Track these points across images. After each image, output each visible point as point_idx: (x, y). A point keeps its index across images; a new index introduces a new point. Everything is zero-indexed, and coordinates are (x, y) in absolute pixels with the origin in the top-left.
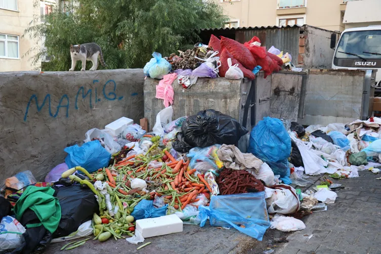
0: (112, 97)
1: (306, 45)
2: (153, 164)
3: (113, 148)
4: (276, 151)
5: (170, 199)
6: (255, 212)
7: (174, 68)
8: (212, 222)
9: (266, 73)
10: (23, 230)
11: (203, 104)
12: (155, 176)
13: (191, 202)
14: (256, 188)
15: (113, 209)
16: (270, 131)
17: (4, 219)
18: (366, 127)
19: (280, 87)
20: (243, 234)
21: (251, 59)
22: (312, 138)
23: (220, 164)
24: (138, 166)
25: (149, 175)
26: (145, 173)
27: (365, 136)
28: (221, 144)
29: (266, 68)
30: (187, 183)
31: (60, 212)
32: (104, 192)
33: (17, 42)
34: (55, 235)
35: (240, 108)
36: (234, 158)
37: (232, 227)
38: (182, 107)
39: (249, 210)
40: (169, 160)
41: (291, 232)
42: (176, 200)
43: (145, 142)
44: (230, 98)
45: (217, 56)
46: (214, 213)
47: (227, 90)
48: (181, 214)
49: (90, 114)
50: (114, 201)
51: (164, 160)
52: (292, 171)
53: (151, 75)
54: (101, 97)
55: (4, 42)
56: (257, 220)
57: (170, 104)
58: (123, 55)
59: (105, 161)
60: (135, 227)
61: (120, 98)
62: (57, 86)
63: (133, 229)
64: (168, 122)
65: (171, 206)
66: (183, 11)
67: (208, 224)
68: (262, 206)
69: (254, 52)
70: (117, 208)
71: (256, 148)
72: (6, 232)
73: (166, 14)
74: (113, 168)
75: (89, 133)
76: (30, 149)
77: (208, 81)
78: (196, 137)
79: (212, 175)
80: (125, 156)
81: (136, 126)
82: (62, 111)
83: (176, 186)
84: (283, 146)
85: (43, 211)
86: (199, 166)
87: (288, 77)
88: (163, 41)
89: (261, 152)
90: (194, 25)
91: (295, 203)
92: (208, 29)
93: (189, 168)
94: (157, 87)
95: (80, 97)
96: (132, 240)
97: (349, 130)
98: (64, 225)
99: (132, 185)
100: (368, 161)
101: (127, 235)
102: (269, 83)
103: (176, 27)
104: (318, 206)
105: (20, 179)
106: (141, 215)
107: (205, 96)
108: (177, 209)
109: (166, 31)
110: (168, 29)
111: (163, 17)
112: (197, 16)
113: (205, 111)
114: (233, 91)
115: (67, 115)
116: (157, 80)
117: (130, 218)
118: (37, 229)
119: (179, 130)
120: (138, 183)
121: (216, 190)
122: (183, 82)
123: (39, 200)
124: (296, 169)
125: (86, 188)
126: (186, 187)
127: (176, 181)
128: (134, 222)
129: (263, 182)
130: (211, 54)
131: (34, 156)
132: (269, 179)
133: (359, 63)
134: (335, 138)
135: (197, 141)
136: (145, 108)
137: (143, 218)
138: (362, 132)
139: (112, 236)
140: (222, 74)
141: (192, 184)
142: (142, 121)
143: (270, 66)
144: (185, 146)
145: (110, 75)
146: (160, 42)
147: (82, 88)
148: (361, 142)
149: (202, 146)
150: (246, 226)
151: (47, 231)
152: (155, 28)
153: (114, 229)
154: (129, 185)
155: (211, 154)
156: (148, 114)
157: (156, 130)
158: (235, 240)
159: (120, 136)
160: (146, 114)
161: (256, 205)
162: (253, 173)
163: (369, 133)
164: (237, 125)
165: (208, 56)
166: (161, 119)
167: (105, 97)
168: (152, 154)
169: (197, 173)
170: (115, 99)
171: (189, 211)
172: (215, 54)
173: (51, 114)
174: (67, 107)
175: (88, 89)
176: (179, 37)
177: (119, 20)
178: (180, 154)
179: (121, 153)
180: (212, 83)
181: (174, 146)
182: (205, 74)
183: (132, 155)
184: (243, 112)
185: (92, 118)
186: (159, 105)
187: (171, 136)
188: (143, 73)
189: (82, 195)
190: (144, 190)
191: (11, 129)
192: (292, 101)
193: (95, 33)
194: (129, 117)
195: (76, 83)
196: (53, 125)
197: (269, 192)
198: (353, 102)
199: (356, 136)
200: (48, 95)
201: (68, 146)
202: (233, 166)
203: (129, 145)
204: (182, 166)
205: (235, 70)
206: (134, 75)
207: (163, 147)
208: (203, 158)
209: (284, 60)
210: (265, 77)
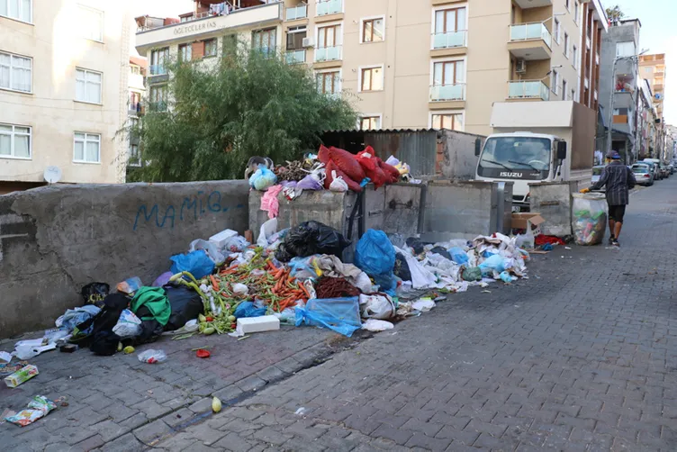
0: (217, 208)
1: (445, 152)
2: (255, 272)
3: (218, 259)
4: (379, 263)
5: (270, 302)
6: (349, 315)
7: (279, 180)
8: (308, 322)
9: (375, 186)
10: (140, 322)
11: (307, 216)
12: (256, 283)
13: (289, 305)
14: (351, 293)
15: (217, 310)
16: (374, 243)
17: (124, 312)
18: (487, 243)
19: (396, 199)
20: (335, 331)
21: (359, 170)
22: (429, 254)
23: (319, 273)
24: (241, 275)
25: (250, 282)
26: (247, 281)
27: (485, 251)
28: (321, 254)
29: (375, 180)
30: (287, 289)
31: (169, 309)
32: (209, 295)
33: (98, 143)
34: (167, 328)
35: (344, 220)
36: (334, 268)
37: (325, 327)
38: (287, 218)
39: (342, 312)
40: (271, 269)
41: (380, 331)
42: (275, 303)
43: (249, 252)
44: (334, 210)
45: (323, 167)
46: (310, 314)
47: (331, 202)
48: (279, 315)
49: (194, 225)
50: (218, 303)
51: (266, 269)
52: (399, 284)
53: (256, 186)
54: (206, 209)
55: (82, 142)
56: (350, 321)
57: (274, 216)
58: (230, 162)
59: (209, 269)
60: (236, 325)
61: (225, 210)
62: (164, 197)
63: (235, 327)
64: (273, 233)
65: (270, 308)
66: (301, 111)
67: (303, 325)
68: (355, 309)
69: (362, 164)
70: (220, 309)
71: (360, 260)
72: (126, 321)
73: (280, 114)
74: (217, 275)
75: (193, 244)
76: (138, 257)
77: (312, 193)
78: (297, 247)
79: (310, 282)
80: (228, 266)
81: (241, 238)
82: (168, 221)
83: (276, 292)
84: (386, 258)
85: (156, 307)
86: (299, 275)
87: (405, 189)
88: (277, 145)
89: (365, 264)
90: (315, 126)
91: (389, 309)
92: (332, 131)
93: (290, 276)
94: (262, 199)
95: (185, 209)
96: (234, 334)
97: (471, 246)
98: (174, 320)
99: (234, 290)
100: (483, 277)
101: (229, 331)
102: (383, 196)
103: (292, 129)
104: (412, 313)
105: (130, 285)
106: (242, 315)
107: (310, 208)
108: (276, 311)
109: (279, 135)
110: (282, 131)
111: (277, 117)
112: (319, 116)
113: (308, 223)
114: (337, 203)
115: (173, 226)
116: (263, 191)
117: (232, 317)
118: (151, 321)
119: (283, 241)
120: (240, 287)
121: (313, 295)
122: (288, 193)
123: (152, 297)
124: (403, 282)
125: (192, 290)
126: (286, 292)
127: (276, 287)
128: (235, 321)
129: (359, 289)
130: (317, 166)
131: (141, 264)
132: (366, 287)
133: (505, 174)
134: (453, 254)
135: (298, 251)
136: (250, 220)
137: (244, 317)
138: (483, 248)
139: (215, 331)
140: (326, 186)
141: (291, 290)
142: (247, 233)
143: (381, 177)
144: (286, 255)
145: (215, 186)
146: (273, 146)
147: (187, 199)
148: (481, 259)
149: (303, 255)
150: (338, 325)
151: (159, 324)
152: (268, 130)
153: (217, 326)
154: (231, 290)
155: (311, 263)
156: (252, 226)
157: (260, 242)
158: (325, 335)
159: (225, 247)
160: (251, 226)
161: (349, 309)
162: (350, 281)
163: (490, 249)
164: (340, 236)
165: (314, 168)
166: (266, 230)
167: (210, 209)
168: (255, 264)
169: (297, 281)
170: (219, 210)
171: (287, 313)
172: (321, 165)
173: (158, 224)
174: (173, 218)
175: (193, 200)
176: (295, 140)
177: (226, 121)
178: (282, 264)
179: (225, 263)
180: (317, 195)
181: (276, 256)
182: (309, 186)
183: (236, 264)
184: (348, 224)
185: (196, 229)
186: (264, 218)
187: (274, 247)
188: (248, 184)
189: (190, 295)
190: (246, 294)
191: (122, 237)
192: (409, 215)
193: (197, 135)
194: (233, 229)
195: (181, 194)
196: (160, 234)
197: (364, 298)
198: (481, 217)
199: (476, 253)
200: (156, 206)
201: (173, 255)
202: (331, 274)
203: (233, 255)
204: (283, 274)
205: (338, 182)
206: (239, 186)
207: (265, 257)
208: (303, 267)
209: (401, 171)
210: (375, 189)
